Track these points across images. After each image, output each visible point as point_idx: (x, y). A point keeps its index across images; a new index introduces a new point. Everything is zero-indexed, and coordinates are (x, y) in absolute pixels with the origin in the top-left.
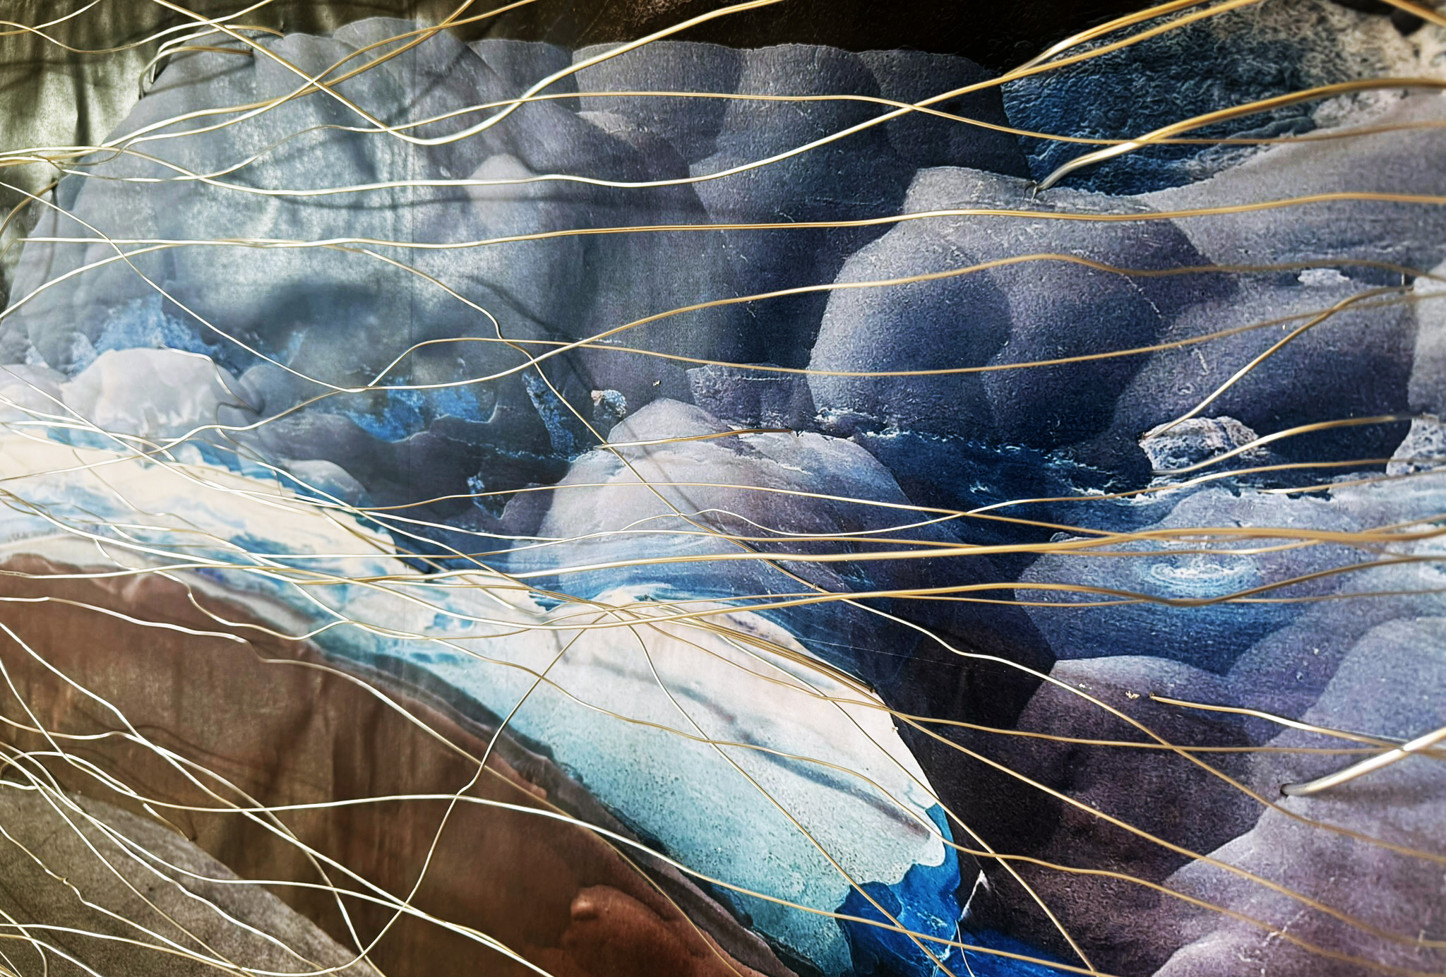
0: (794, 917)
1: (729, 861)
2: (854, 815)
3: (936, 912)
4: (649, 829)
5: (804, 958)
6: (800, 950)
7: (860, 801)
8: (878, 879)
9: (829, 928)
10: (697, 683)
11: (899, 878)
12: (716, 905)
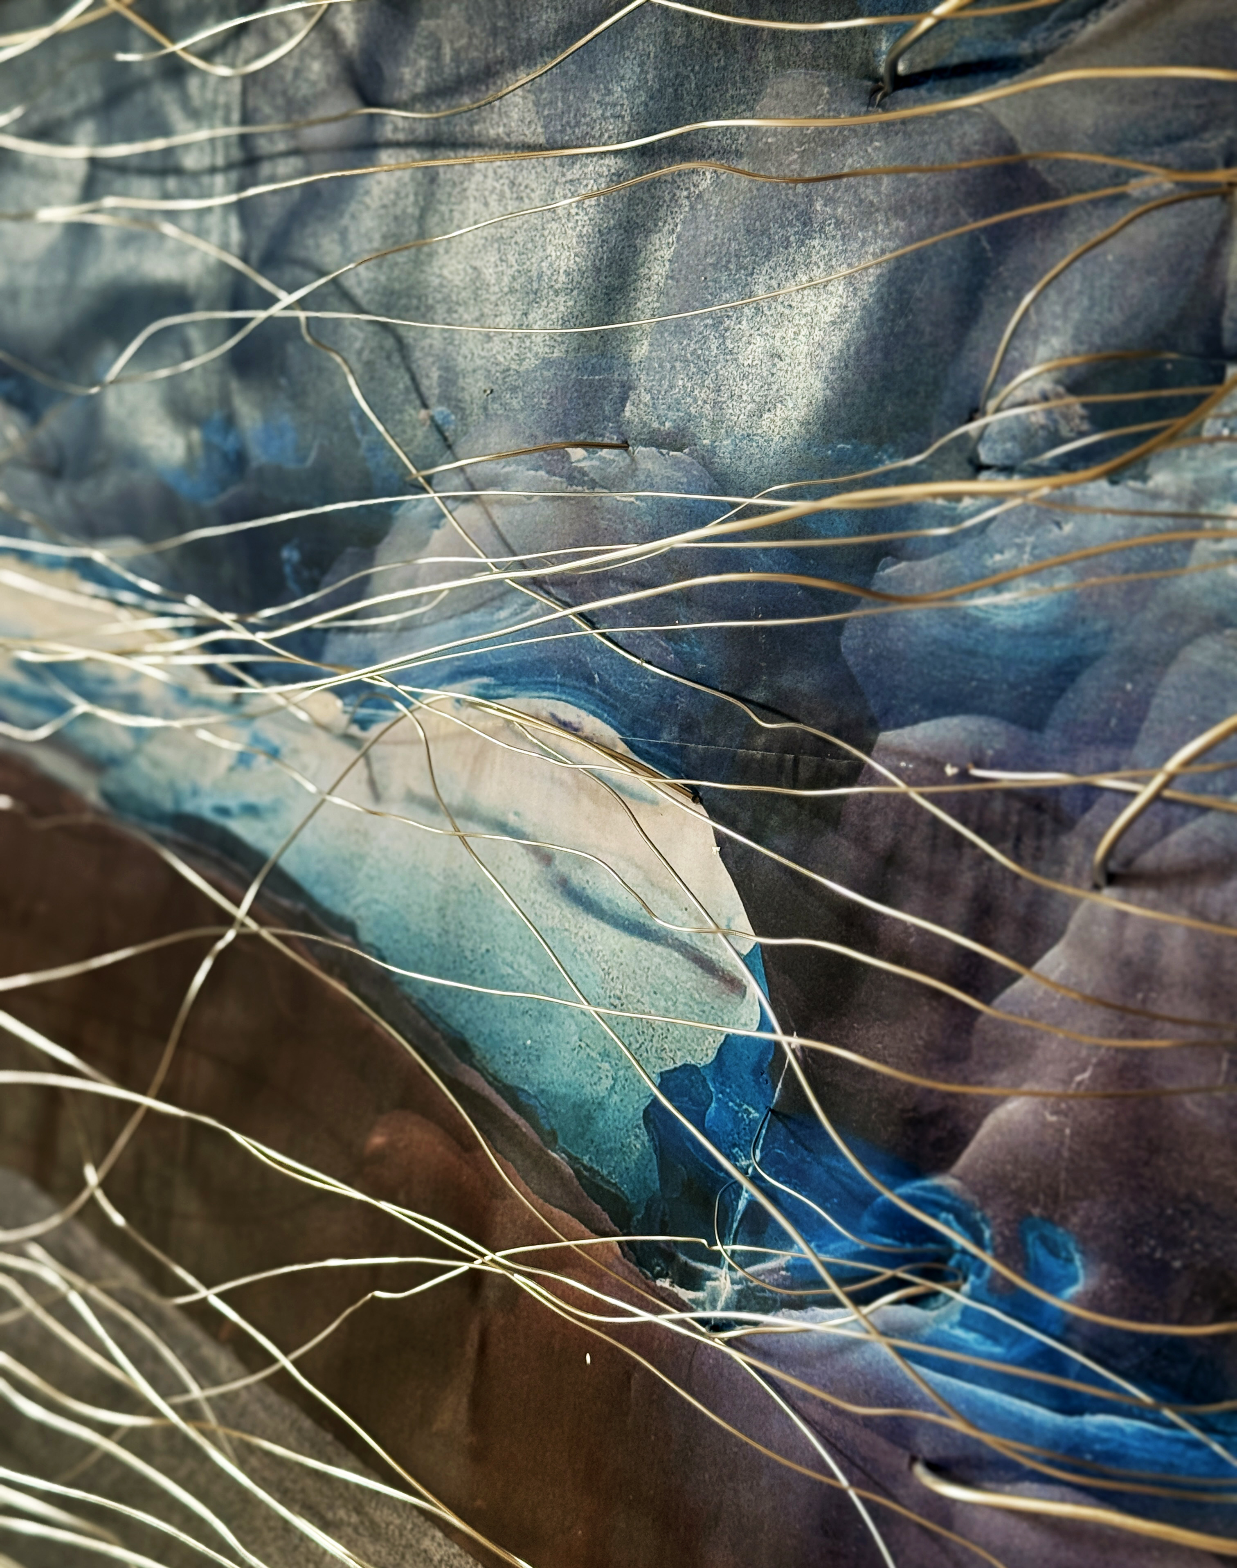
0: (601, 1124)
1: (538, 1058)
2: (669, 974)
3: (748, 1098)
4: (454, 1024)
5: (608, 1182)
6: (605, 1172)
7: (676, 954)
8: (689, 1060)
9: (637, 1137)
10: (517, 814)
11: (712, 1055)
12: (521, 1122)
